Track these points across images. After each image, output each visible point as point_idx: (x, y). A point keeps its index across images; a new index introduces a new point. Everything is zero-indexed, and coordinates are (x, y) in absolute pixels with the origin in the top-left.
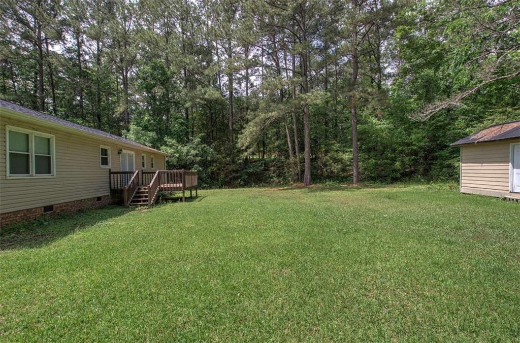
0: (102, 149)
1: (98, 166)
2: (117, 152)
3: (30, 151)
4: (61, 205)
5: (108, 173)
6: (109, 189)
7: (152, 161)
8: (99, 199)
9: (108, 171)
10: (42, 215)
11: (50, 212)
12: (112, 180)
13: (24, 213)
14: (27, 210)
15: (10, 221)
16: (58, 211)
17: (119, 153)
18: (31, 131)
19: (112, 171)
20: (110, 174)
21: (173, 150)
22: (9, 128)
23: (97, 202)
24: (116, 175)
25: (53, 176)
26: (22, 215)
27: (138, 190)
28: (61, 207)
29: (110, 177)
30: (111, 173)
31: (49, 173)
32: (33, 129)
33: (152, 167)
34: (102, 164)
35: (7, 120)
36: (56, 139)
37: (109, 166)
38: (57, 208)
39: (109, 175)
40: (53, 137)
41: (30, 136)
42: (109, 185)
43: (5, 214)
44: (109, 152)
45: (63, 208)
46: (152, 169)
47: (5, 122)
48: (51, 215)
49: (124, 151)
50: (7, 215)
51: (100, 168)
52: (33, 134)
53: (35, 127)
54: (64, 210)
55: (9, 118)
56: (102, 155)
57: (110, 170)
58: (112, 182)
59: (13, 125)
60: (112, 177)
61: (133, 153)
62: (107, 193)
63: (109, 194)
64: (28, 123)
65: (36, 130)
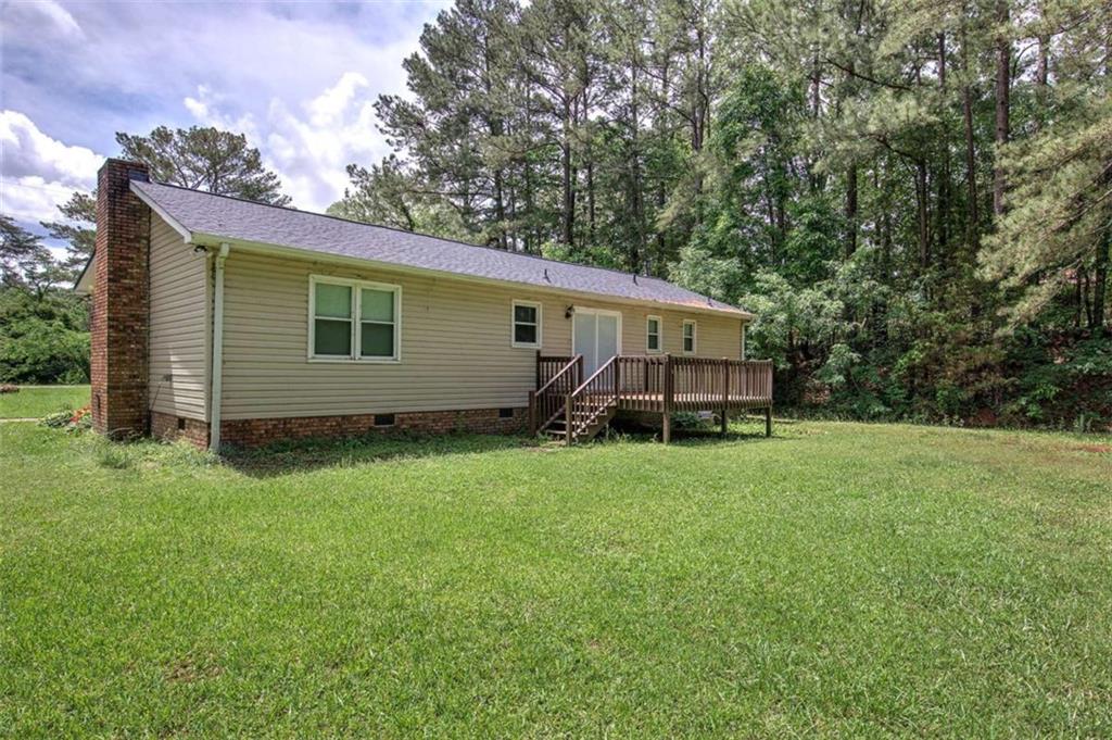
0: (516, 307)
1: (508, 343)
2: (564, 314)
3: (353, 316)
4: (411, 415)
5: (535, 359)
8: (506, 412)
9: (535, 355)
10: (371, 428)
11: (387, 426)
13: (337, 421)
14: (344, 417)
15: (312, 431)
16: (404, 426)
17: (568, 316)
18: (354, 281)
19: (542, 355)
20: (538, 362)
21: (771, 304)
22: (314, 279)
23: (501, 419)
25: (396, 360)
26: (334, 424)
28: (411, 418)
29: (538, 368)
30: (540, 359)
31: (391, 355)
32: (359, 276)
34: (517, 340)
35: (311, 266)
36: (403, 293)
37: (538, 345)
38: (402, 420)
39: (535, 364)
40: (398, 289)
41: (353, 289)
43: (304, 418)
44: (540, 314)
45: (417, 422)
47: (308, 268)
48: (389, 432)
50: (307, 421)
51: (511, 346)
52: (358, 286)
53: (364, 274)
54: (416, 426)
55: (315, 263)
56: (517, 319)
57: (538, 352)
59: (321, 272)
61: (617, 314)
62: (523, 402)
63: (526, 404)
64: (347, 267)
65: (365, 278)
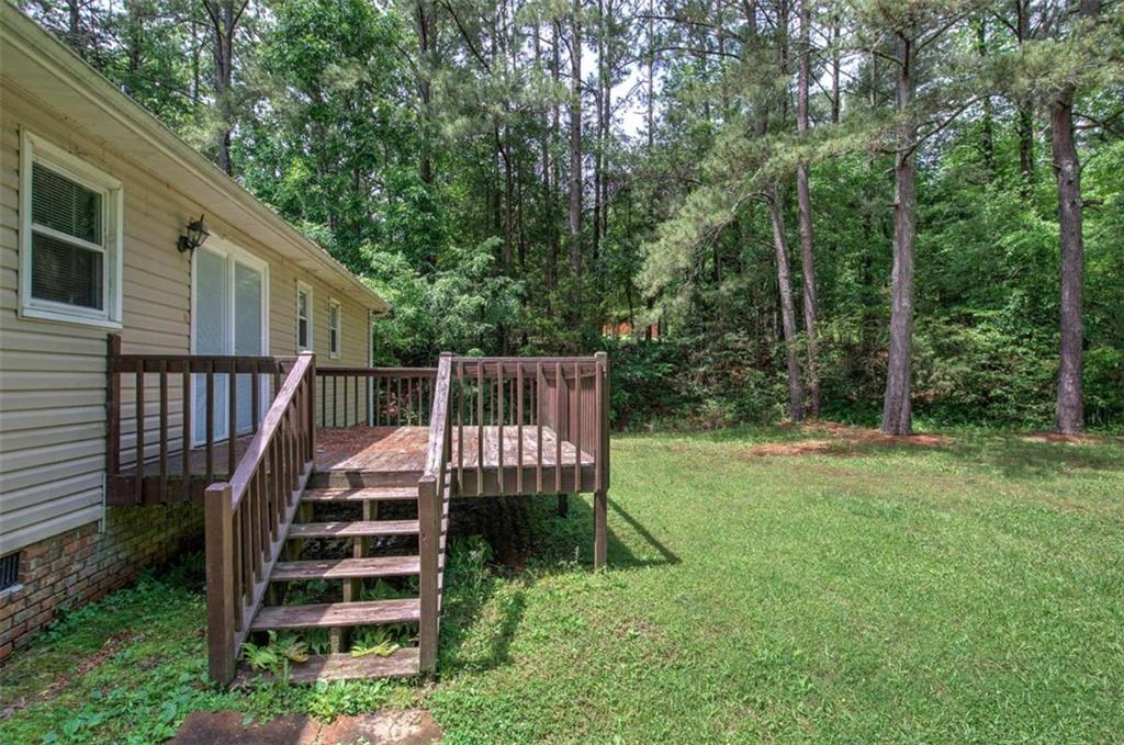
1: (10, 298)
5: (102, 363)
6: (99, 478)
7: (334, 325)
9: (102, 348)
12: (127, 408)
19: (125, 349)
24: (151, 379)
27: (310, 486)
29: (112, 393)
30: (118, 362)
33: (334, 349)
34: (39, 290)
37: (111, 316)
42: (100, 445)
44: (115, 215)
46: (333, 356)
49: (213, 244)
56: (38, 217)
57: (112, 340)
58: (128, 424)
60: (127, 396)
61: (259, 264)
62: (86, 506)
63: (99, 512)
